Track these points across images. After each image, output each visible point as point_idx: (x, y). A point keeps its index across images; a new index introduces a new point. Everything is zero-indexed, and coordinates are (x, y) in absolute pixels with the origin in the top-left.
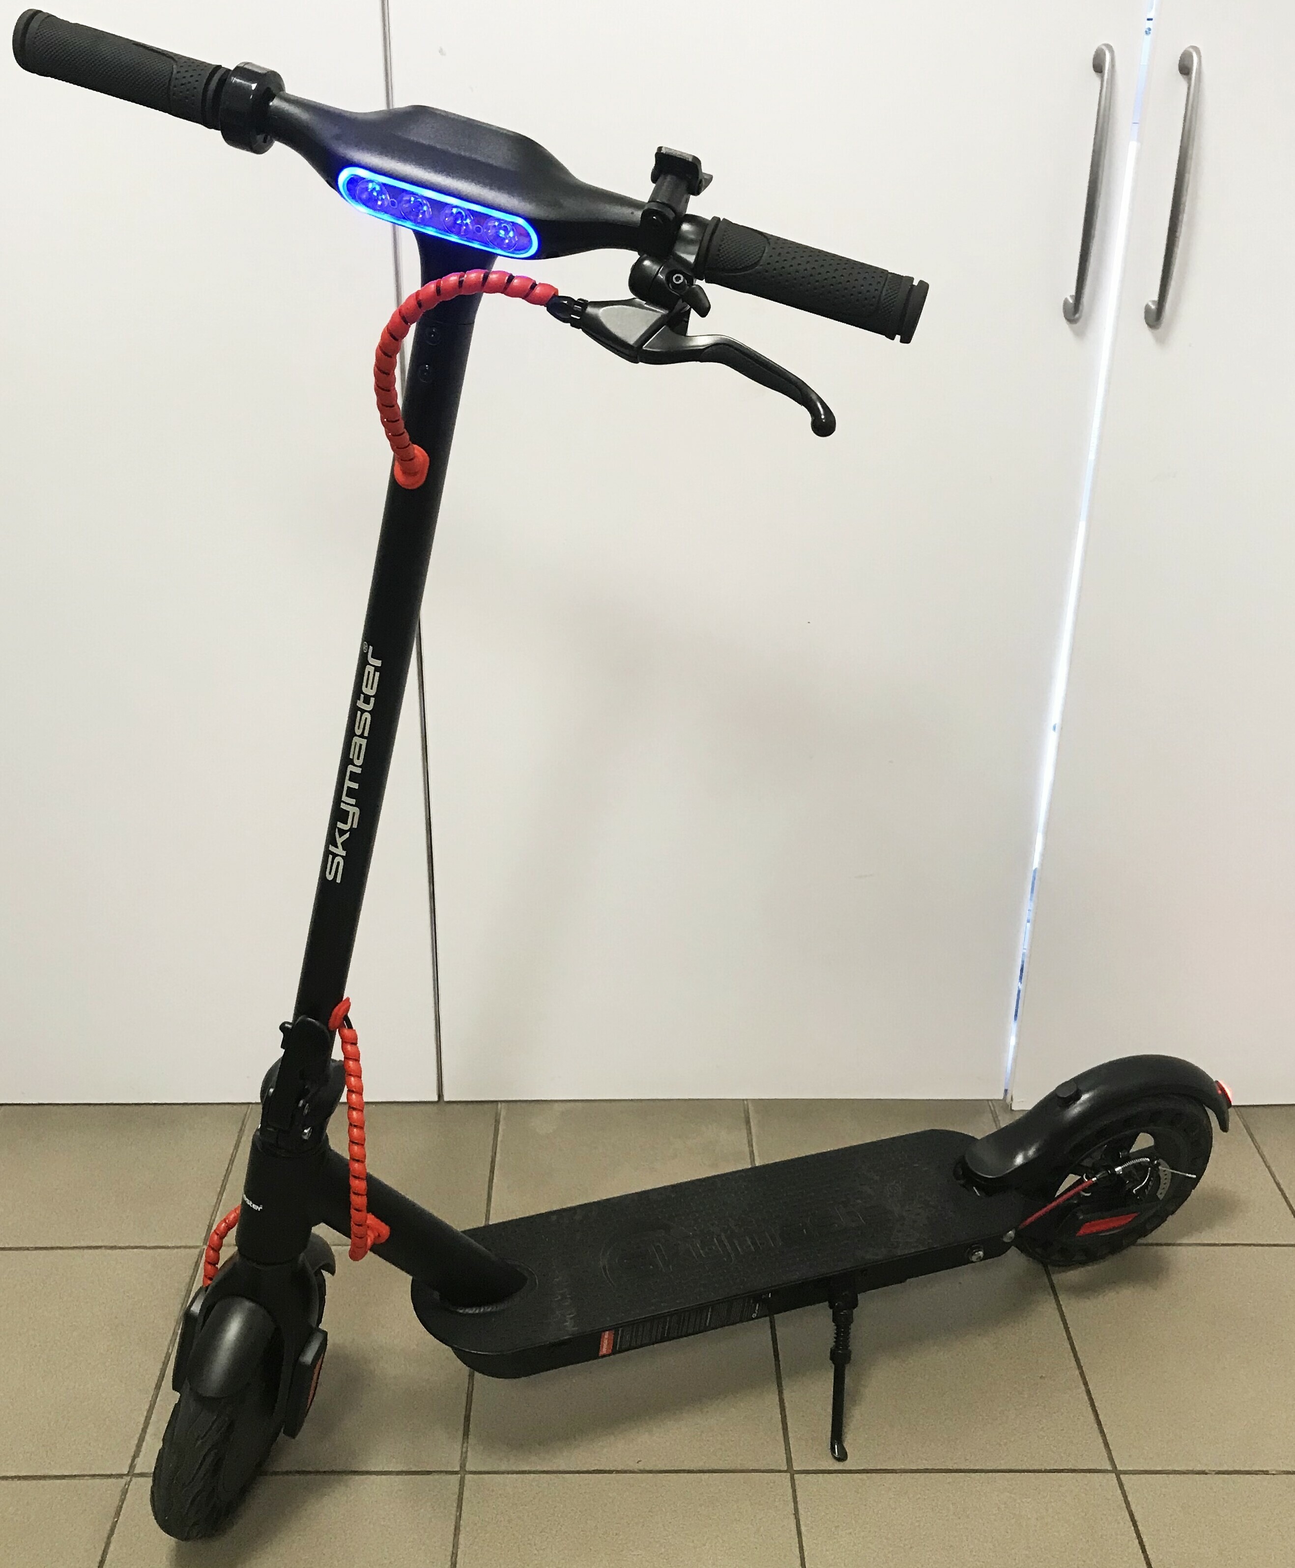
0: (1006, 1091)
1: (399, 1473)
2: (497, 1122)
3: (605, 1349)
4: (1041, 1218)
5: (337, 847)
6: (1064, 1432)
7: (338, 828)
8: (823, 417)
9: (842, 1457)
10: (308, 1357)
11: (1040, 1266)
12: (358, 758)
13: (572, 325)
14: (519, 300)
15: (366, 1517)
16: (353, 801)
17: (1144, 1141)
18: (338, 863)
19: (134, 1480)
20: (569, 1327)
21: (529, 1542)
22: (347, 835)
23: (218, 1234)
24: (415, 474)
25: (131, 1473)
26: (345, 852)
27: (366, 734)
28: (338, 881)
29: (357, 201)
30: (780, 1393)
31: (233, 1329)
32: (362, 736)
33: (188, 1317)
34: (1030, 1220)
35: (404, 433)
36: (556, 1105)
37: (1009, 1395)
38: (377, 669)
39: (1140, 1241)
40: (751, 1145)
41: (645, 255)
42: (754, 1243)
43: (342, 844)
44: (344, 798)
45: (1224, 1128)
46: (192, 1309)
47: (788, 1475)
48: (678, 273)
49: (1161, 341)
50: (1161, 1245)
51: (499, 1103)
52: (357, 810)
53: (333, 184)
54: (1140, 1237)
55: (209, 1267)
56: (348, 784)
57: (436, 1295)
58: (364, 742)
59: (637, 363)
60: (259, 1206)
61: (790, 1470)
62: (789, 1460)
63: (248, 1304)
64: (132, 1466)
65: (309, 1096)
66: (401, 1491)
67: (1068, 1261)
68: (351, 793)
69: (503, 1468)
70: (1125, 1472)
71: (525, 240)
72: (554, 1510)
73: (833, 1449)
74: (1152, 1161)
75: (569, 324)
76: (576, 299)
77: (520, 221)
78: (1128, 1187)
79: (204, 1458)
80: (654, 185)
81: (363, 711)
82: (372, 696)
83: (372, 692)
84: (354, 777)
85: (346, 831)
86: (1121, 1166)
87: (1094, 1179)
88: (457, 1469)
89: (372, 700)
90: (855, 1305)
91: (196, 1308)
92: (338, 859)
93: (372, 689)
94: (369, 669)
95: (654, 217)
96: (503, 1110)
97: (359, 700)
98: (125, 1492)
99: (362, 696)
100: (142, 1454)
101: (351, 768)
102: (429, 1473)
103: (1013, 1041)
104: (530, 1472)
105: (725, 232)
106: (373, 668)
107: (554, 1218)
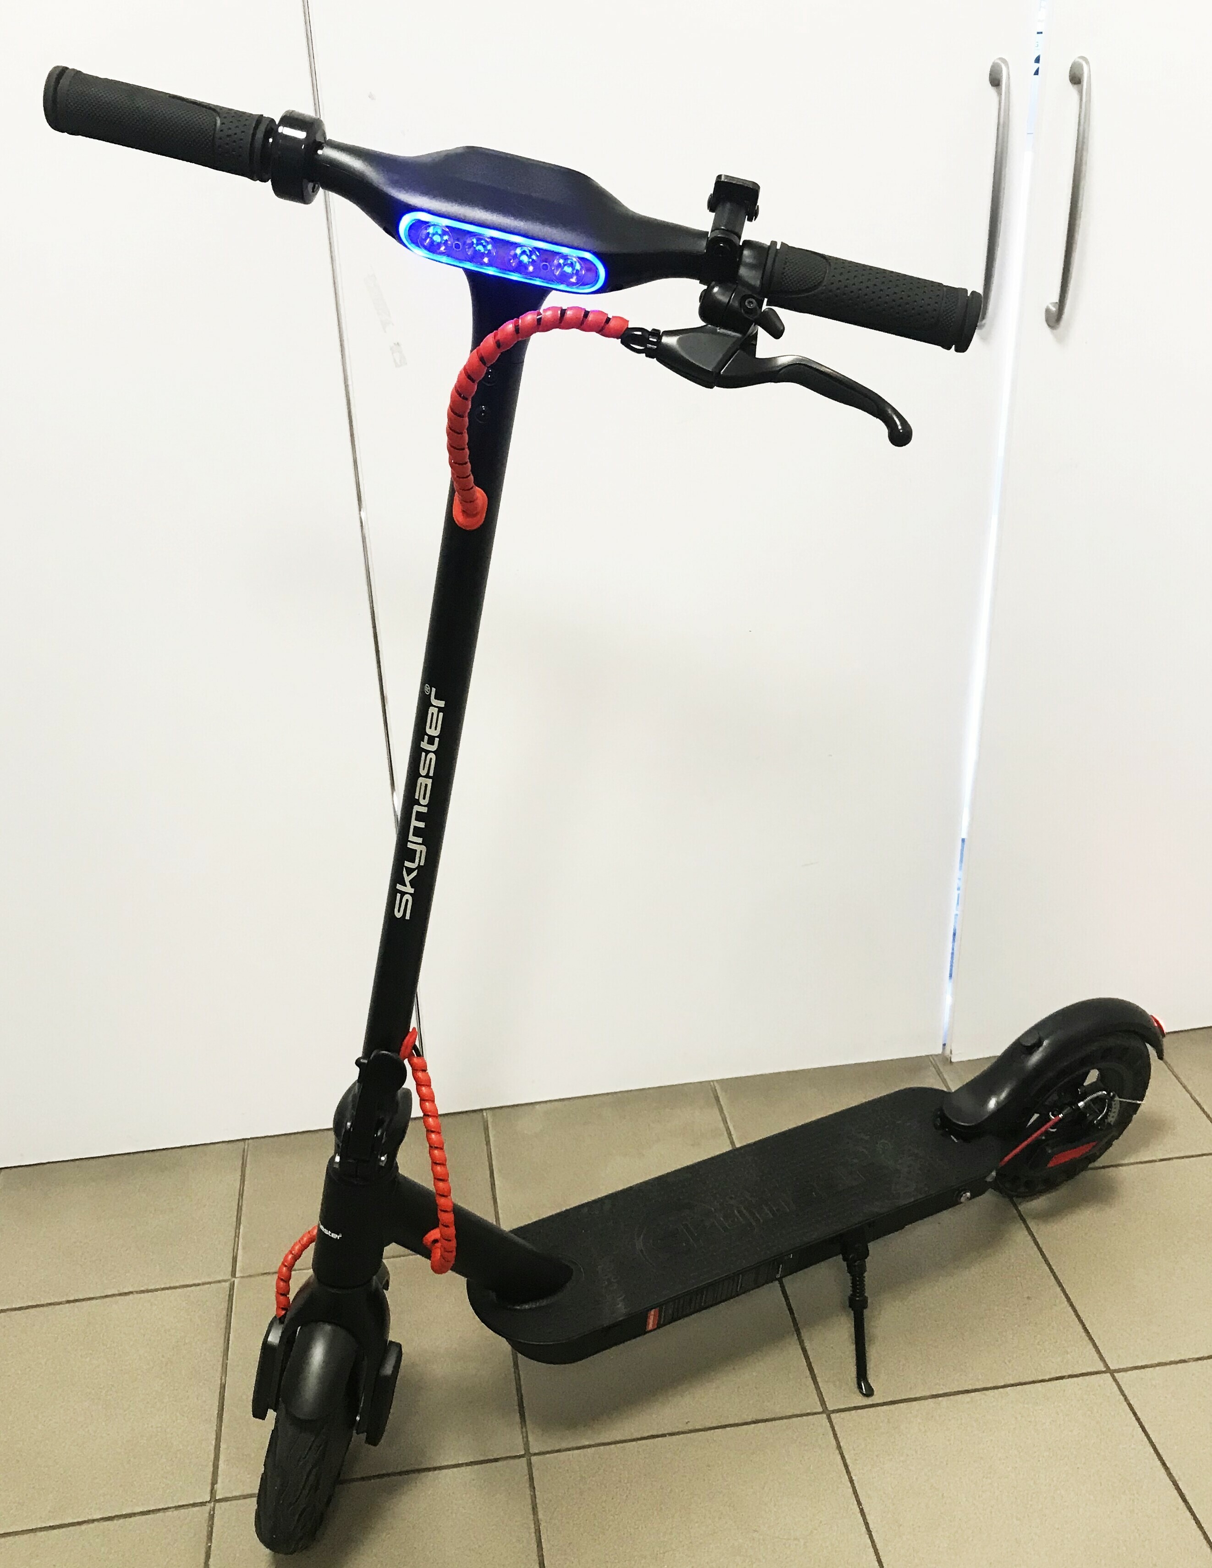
0: (944, 1045)
1: (467, 1464)
2: (486, 1129)
3: (651, 1324)
4: (1016, 1156)
5: (406, 886)
6: (1058, 1343)
7: (406, 867)
8: (900, 427)
9: (870, 1393)
10: (388, 1370)
11: (1007, 1200)
12: (424, 798)
13: (647, 356)
14: (594, 335)
15: (447, 1508)
16: (420, 840)
17: (1093, 1076)
18: (407, 900)
19: (217, 1505)
20: (621, 1309)
21: (603, 1509)
22: (415, 874)
23: (286, 1266)
24: (475, 515)
25: (214, 1499)
26: (413, 890)
27: (431, 774)
28: (408, 917)
29: (419, 246)
30: (801, 1343)
31: (318, 1354)
32: (427, 776)
33: (266, 1347)
34: (1006, 1159)
35: (470, 475)
36: (537, 1106)
37: (1003, 1317)
38: (440, 709)
39: (1090, 1166)
40: (725, 1121)
41: (713, 283)
42: (771, 1210)
43: (410, 882)
44: (411, 838)
45: (1161, 1057)
46: (269, 1340)
47: (825, 1415)
48: (749, 298)
49: (1060, 340)
50: (1108, 1167)
51: (484, 1111)
52: (423, 848)
53: (393, 231)
54: (1090, 1162)
55: (282, 1297)
56: (414, 823)
57: (493, 1295)
58: (429, 782)
59: (712, 387)
60: (338, 1235)
61: (825, 1410)
62: (823, 1402)
63: (328, 1328)
64: (213, 1492)
65: (385, 1124)
66: (474, 1480)
67: (1032, 1190)
68: (418, 832)
69: (564, 1445)
70: (1119, 1371)
71: (590, 275)
72: (620, 1478)
73: (860, 1387)
74: (1109, 1094)
75: (644, 354)
76: (650, 330)
77: (588, 256)
78: (1091, 1118)
79: (308, 1476)
80: (714, 214)
81: (427, 752)
82: (437, 737)
83: (436, 733)
84: (420, 817)
85: (414, 870)
86: (1083, 1101)
87: (1061, 1116)
88: (522, 1453)
89: (437, 740)
90: (867, 1254)
91: (274, 1338)
92: (407, 897)
93: (436, 729)
94: (432, 710)
95: (721, 245)
96: (488, 1116)
97: (423, 741)
98: (212, 1517)
99: (426, 737)
100: (219, 1481)
101: (416, 808)
102: (496, 1460)
103: (948, 1000)
104: (589, 1446)
105: (787, 255)
106: (437, 709)
107: (586, 1210)
